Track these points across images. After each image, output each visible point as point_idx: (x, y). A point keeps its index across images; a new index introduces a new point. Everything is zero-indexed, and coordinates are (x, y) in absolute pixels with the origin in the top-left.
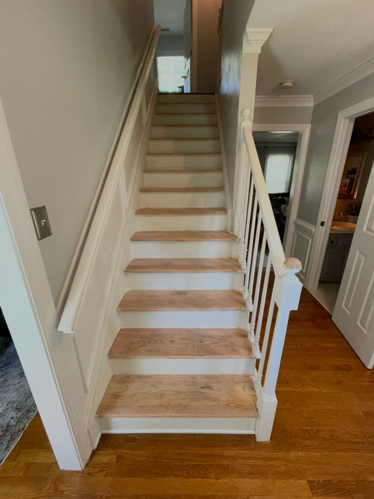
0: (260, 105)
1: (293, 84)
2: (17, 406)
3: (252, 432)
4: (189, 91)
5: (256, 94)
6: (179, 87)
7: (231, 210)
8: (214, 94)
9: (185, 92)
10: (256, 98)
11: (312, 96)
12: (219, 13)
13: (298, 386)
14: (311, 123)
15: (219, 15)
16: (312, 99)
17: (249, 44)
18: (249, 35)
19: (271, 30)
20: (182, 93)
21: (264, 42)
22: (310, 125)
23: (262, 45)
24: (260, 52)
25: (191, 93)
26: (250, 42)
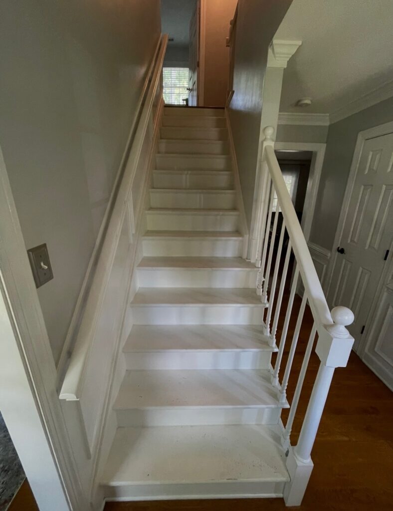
0: (283, 123)
1: (311, 101)
2: (4, 467)
3: (280, 495)
4: (195, 104)
5: (280, 111)
6: (183, 100)
7: (248, 235)
8: (224, 108)
9: (190, 104)
10: (279, 115)
11: (328, 115)
12: (231, 24)
13: (324, 434)
14: (326, 143)
15: (230, 26)
16: (328, 118)
17: (275, 57)
18: (275, 47)
19: (300, 43)
20: (187, 106)
21: (291, 56)
22: (325, 145)
23: (288, 60)
24: (286, 67)
25: (197, 107)
26: (276, 55)
